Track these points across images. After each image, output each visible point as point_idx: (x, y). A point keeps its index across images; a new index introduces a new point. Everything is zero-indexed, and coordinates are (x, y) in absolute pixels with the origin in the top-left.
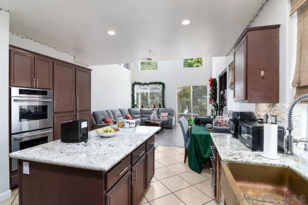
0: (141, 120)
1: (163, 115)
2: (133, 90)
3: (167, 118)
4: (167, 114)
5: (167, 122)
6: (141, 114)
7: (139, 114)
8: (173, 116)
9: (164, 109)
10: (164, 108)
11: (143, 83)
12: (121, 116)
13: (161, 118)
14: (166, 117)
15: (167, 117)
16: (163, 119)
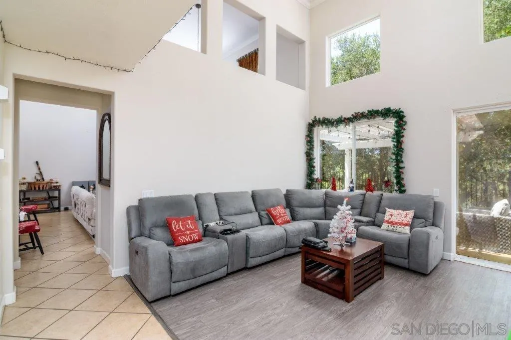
0: (316, 225)
1: (393, 219)
2: (310, 141)
3: (407, 230)
4: (411, 214)
5: (405, 246)
6: (325, 205)
7: (319, 207)
8: (434, 224)
9: (401, 195)
10: (402, 191)
11: (336, 118)
12: (251, 212)
13: (384, 226)
14: (406, 225)
15: (408, 228)
16: (392, 231)
